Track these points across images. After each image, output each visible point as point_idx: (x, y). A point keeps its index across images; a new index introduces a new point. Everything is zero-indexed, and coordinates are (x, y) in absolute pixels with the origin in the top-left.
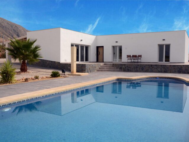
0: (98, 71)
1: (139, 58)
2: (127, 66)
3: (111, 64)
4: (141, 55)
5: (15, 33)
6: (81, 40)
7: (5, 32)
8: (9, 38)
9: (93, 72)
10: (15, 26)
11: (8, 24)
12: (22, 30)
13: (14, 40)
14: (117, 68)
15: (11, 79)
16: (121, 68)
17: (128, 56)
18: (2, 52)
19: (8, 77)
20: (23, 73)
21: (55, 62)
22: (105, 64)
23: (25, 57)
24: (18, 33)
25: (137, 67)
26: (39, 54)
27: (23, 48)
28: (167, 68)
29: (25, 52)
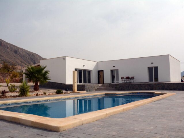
0: (96, 90)
1: (132, 79)
2: (121, 86)
3: (107, 85)
4: (134, 77)
5: (32, 61)
6: (84, 66)
7: (23, 61)
8: (26, 66)
9: (92, 91)
10: (33, 55)
11: (26, 53)
12: (39, 58)
13: (30, 67)
14: (113, 88)
15: (26, 94)
16: (116, 88)
17: (122, 78)
18: (20, 77)
19: (24, 92)
20: (36, 91)
21: (61, 84)
22: (103, 85)
23: (38, 79)
24: (35, 61)
25: (129, 87)
26: (48, 77)
27: (36, 73)
28: (153, 86)
29: (37, 76)
